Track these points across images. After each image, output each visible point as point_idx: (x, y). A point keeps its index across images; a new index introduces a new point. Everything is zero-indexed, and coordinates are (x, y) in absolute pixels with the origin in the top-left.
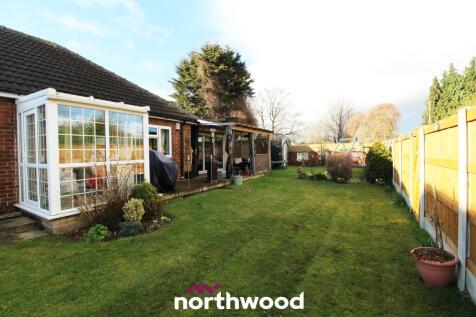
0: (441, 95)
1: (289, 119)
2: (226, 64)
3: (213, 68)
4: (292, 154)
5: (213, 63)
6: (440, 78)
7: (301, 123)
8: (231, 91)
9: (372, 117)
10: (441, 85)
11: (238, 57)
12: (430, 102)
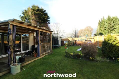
0: (101, 25)
1: (62, 31)
2: (40, 12)
3: (35, 12)
4: (62, 42)
5: (35, 11)
6: (101, 20)
7: (65, 33)
8: (42, 21)
9: (85, 30)
10: (101, 22)
11: (45, 11)
12: (99, 26)
